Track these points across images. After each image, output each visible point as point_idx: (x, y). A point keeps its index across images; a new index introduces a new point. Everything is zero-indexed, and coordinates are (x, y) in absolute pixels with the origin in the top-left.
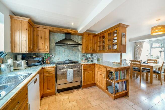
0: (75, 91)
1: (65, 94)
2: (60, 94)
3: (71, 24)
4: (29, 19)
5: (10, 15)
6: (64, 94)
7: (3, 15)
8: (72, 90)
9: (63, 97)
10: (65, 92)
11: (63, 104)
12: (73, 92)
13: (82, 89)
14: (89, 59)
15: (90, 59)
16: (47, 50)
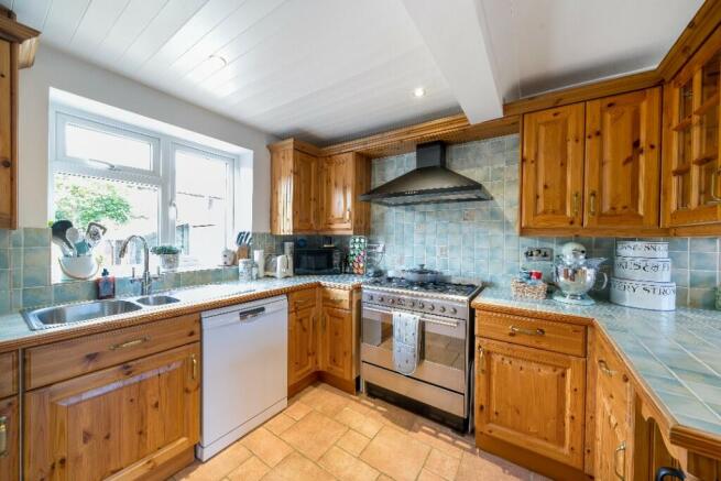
0: (427, 432)
1: (380, 415)
2: (369, 403)
3: (414, 94)
4: (291, 141)
5: (268, 147)
6: (381, 411)
7: (252, 152)
8: (420, 420)
9: (365, 420)
10: (394, 408)
11: (335, 444)
12: (416, 431)
13: (473, 452)
14: (562, 279)
15: (566, 276)
16: (348, 225)
